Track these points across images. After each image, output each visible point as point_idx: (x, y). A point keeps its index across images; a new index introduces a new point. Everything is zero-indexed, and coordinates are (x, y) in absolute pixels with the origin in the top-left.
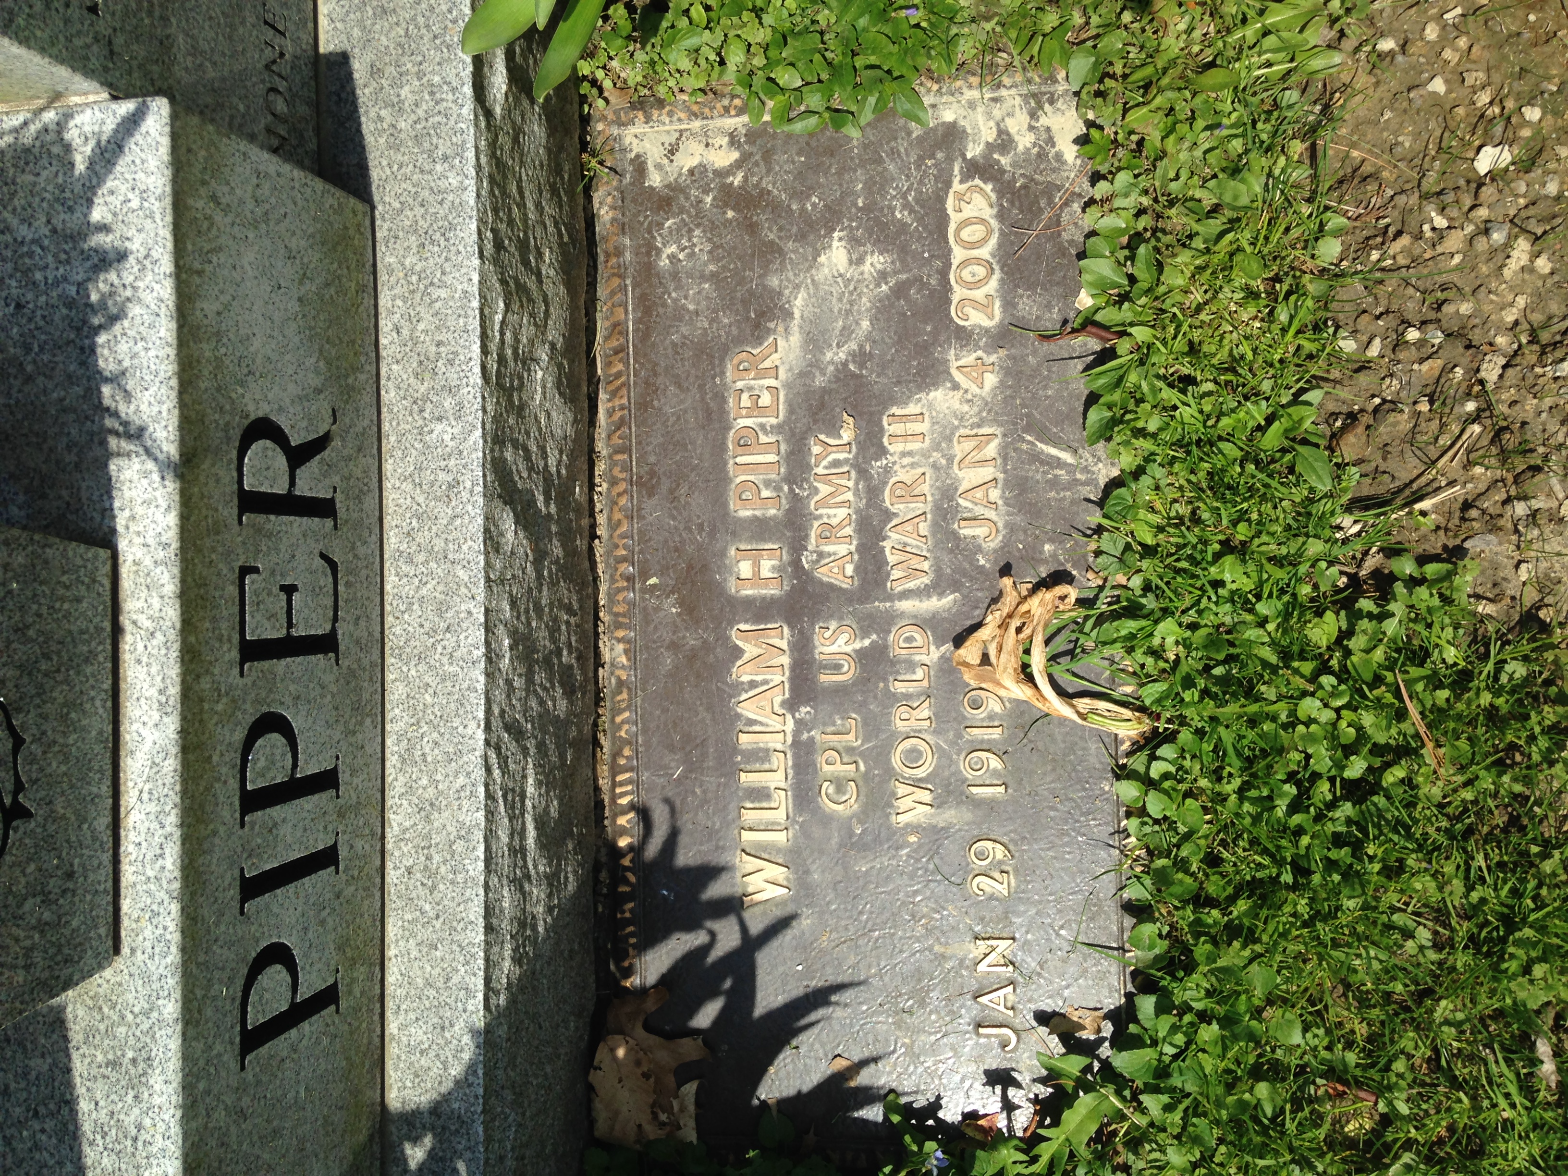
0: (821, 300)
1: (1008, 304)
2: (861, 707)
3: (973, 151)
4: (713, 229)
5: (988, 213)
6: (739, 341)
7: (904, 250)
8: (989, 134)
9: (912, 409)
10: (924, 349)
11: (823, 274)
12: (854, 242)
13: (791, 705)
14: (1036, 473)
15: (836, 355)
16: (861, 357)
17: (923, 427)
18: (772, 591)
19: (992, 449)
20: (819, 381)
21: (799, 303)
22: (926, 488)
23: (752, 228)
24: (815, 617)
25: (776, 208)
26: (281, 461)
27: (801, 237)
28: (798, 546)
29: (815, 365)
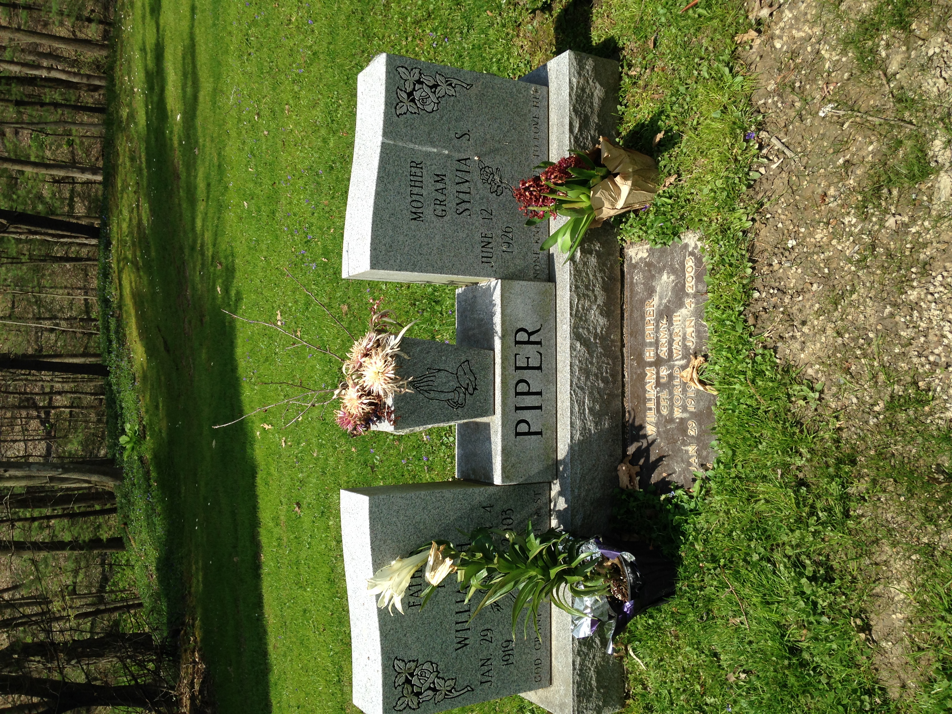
0: (662, 288)
1: (696, 287)
2: (668, 388)
3: (690, 249)
4: (643, 272)
5: (693, 265)
6: (647, 298)
7: (677, 275)
8: (693, 245)
9: (678, 314)
10: (680, 299)
11: (662, 281)
12: (668, 273)
13: (656, 388)
14: (702, 329)
15: (664, 301)
16: (669, 301)
17: (680, 318)
18: (653, 360)
19: (693, 324)
20: (662, 308)
21: (658, 289)
22: (680, 334)
23: (650, 271)
24: (660, 366)
25: (655, 266)
26: (526, 335)
27: (659, 273)
28: (657, 349)
29: (660, 304)
